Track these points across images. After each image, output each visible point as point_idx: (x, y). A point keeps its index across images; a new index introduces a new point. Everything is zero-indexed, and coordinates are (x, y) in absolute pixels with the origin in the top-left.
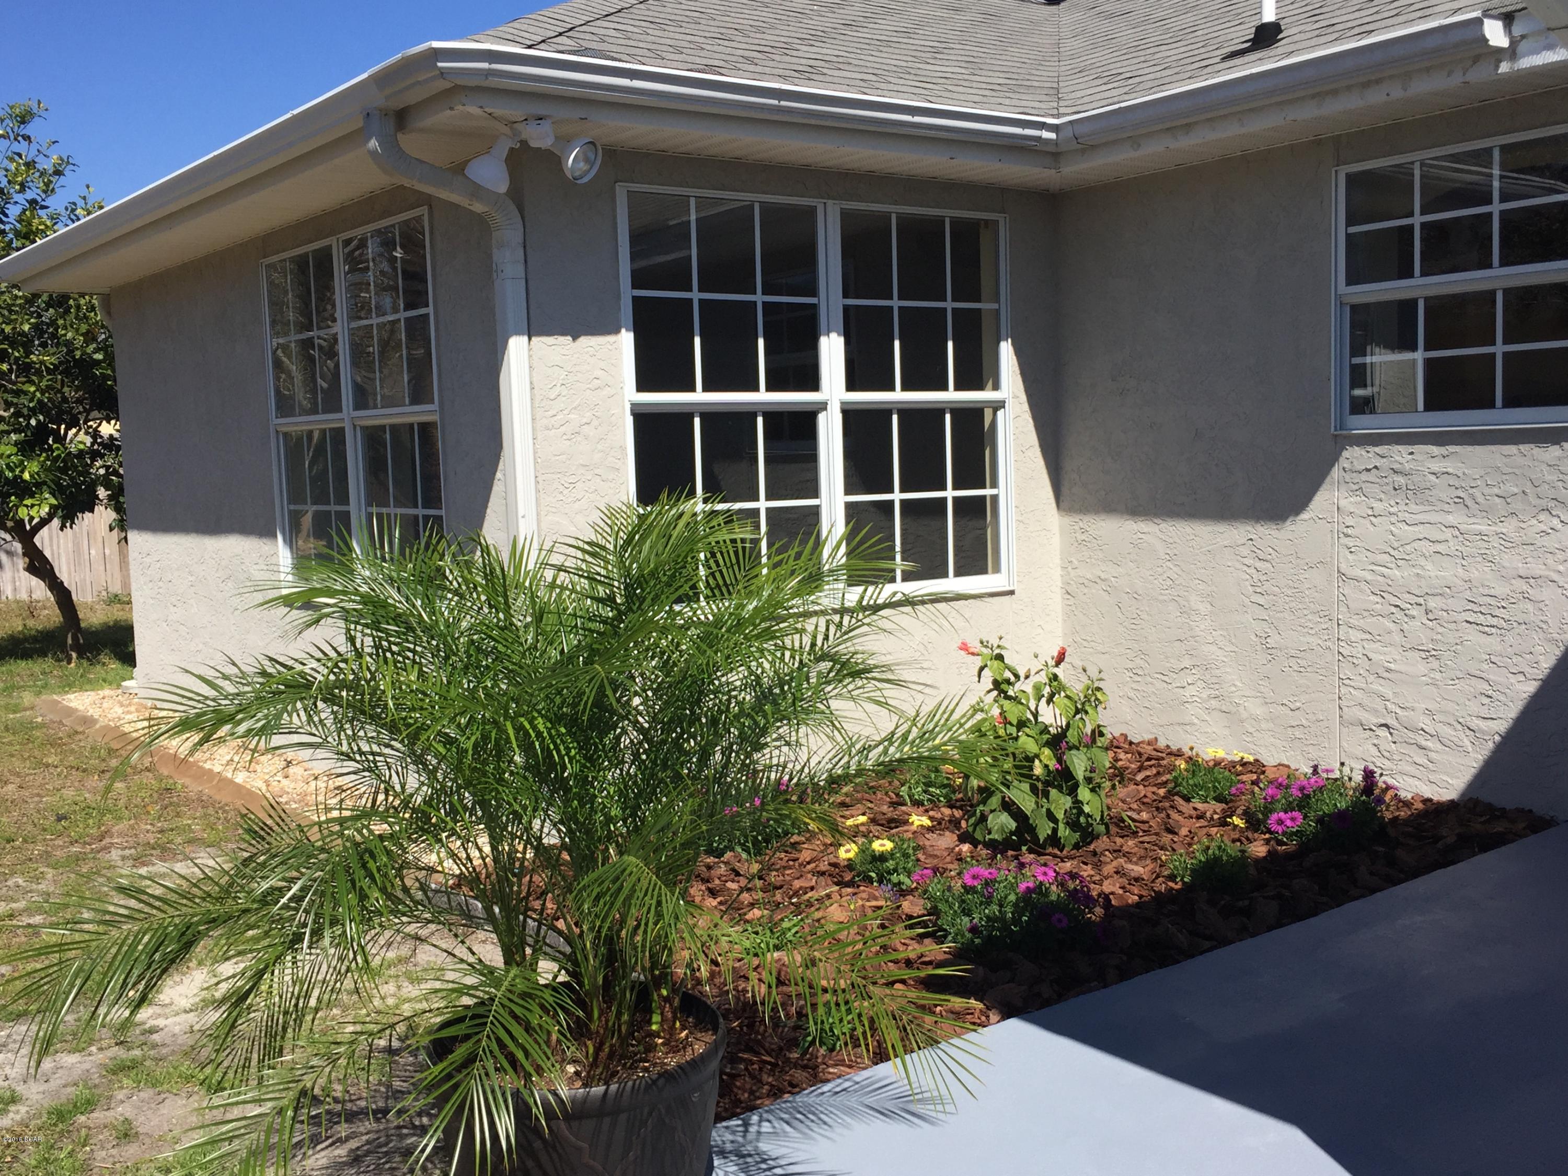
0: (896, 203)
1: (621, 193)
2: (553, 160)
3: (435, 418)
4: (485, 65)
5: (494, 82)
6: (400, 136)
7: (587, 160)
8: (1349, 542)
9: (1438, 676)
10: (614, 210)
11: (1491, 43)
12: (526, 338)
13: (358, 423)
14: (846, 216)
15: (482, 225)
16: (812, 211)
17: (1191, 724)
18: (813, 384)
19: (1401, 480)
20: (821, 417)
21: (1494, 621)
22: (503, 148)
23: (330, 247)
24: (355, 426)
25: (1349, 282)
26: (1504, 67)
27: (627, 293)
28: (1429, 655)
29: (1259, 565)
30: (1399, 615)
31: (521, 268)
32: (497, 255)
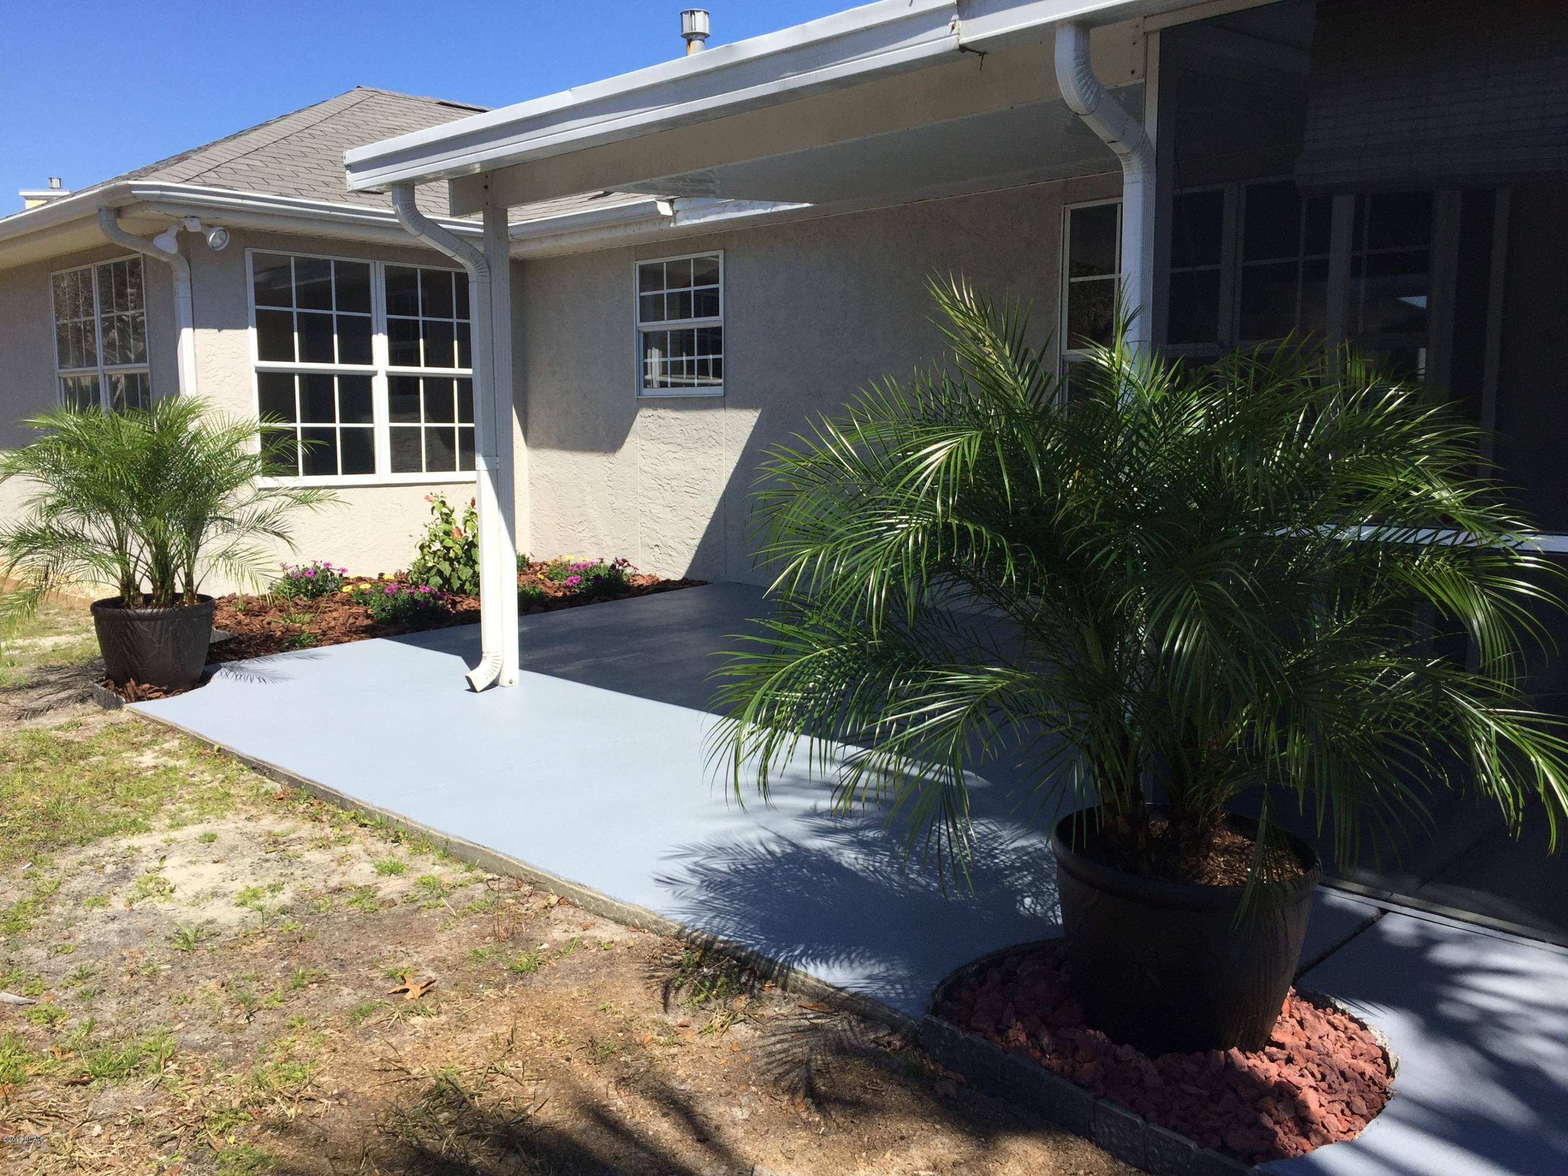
0: (420, 263)
1: (249, 254)
2: (202, 237)
3: (147, 371)
4: (159, 192)
5: (163, 199)
6: (118, 221)
7: (221, 239)
8: (643, 453)
9: (675, 519)
10: (244, 262)
11: (662, 213)
12: (191, 329)
13: (106, 372)
14: (387, 268)
15: (167, 266)
16: (368, 265)
17: (583, 551)
18: (369, 360)
19: (661, 421)
20: (374, 379)
21: (694, 491)
22: (174, 231)
23: (90, 270)
24: (105, 375)
25: (642, 321)
26: (672, 225)
27: (252, 307)
28: (672, 509)
29: (610, 465)
30: (662, 490)
31: (189, 291)
32: (175, 284)
